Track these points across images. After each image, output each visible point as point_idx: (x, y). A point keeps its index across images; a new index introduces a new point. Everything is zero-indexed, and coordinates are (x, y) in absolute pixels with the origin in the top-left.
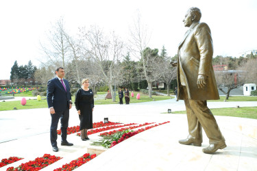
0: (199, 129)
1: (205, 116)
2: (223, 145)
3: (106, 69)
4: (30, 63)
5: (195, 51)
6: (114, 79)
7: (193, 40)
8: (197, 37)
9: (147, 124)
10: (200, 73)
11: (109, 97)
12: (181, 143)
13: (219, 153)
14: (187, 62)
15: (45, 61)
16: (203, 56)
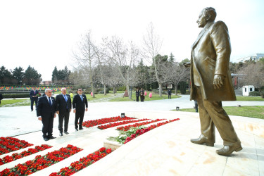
0: (212, 130)
1: (221, 118)
2: (239, 148)
3: (124, 72)
4: (66, 68)
5: (210, 51)
6: (130, 80)
7: (209, 39)
8: (213, 36)
9: (158, 120)
10: (216, 73)
11: (126, 95)
12: (193, 141)
13: (234, 155)
14: (201, 62)
15: (76, 66)
16: (219, 55)
